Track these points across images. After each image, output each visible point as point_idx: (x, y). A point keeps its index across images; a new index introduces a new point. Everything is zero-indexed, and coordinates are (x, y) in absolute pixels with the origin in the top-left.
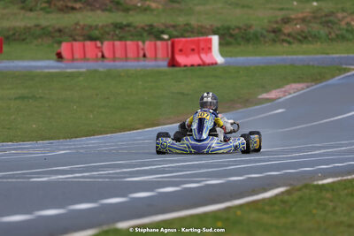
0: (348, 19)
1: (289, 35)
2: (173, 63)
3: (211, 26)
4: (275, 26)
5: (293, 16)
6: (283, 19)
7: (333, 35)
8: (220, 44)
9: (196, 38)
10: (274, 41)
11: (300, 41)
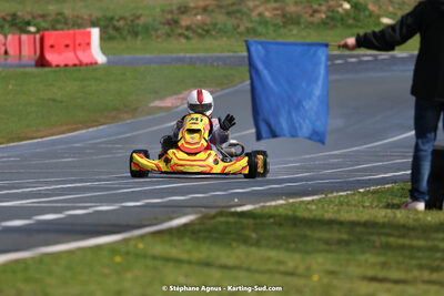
0: (261, 9)
1: (188, 28)
2: (42, 62)
3: (90, 16)
4: (169, 17)
5: (192, 5)
6: (179, 8)
7: (242, 29)
8: (101, 38)
9: (71, 31)
10: (168, 35)
11: (201, 36)
